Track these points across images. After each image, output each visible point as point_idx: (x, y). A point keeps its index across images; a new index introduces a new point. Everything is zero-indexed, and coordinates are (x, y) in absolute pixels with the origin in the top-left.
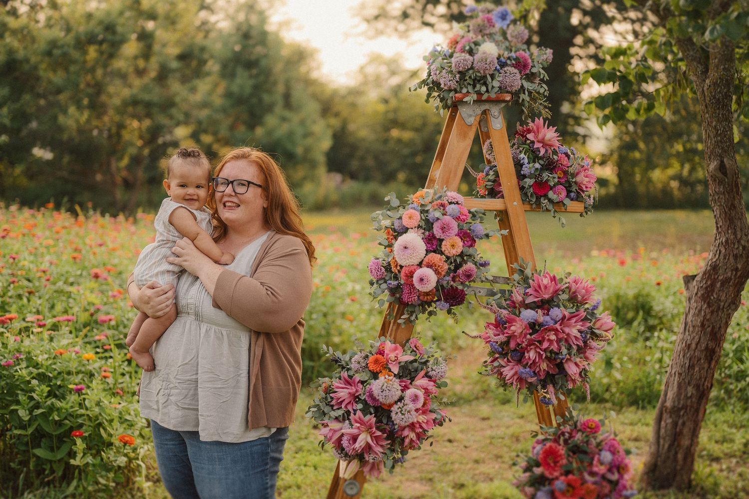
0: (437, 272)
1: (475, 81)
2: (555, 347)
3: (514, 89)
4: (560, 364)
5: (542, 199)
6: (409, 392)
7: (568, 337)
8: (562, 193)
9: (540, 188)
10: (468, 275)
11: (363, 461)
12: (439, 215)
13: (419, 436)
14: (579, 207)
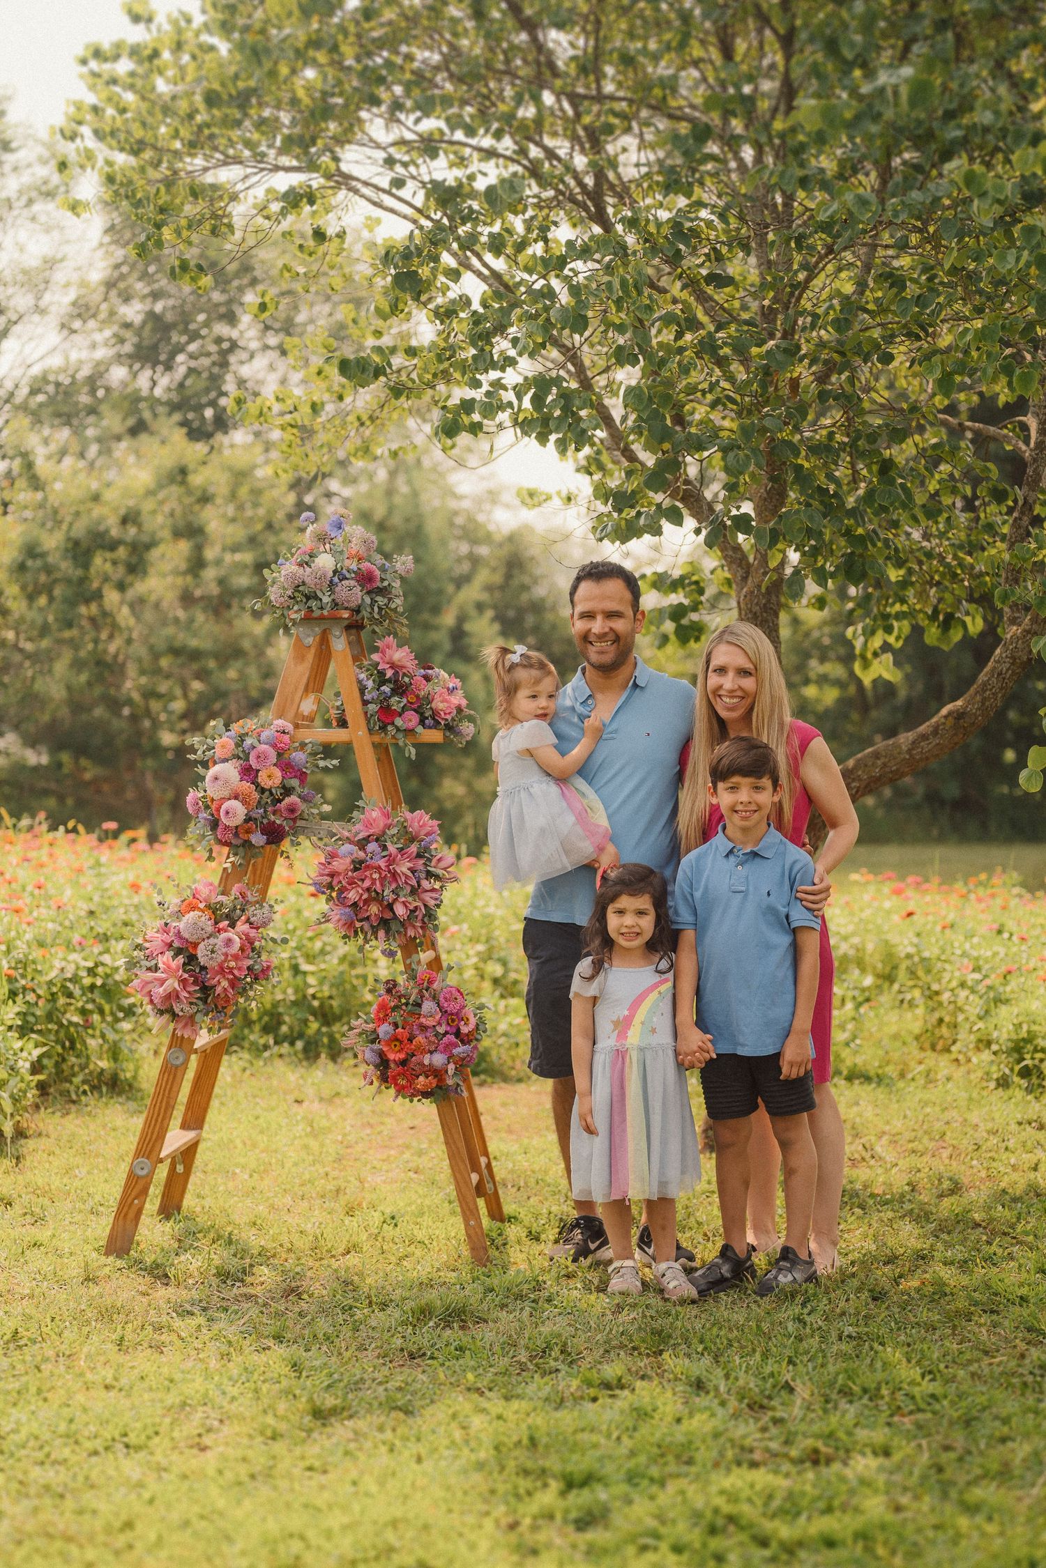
0: (244, 802)
2: (378, 887)
3: (353, 605)
4: (390, 906)
5: (390, 728)
6: (224, 935)
7: (394, 875)
8: (411, 719)
9: (386, 715)
10: (292, 810)
11: (174, 1016)
12: (256, 743)
13: (232, 985)
14: (435, 736)
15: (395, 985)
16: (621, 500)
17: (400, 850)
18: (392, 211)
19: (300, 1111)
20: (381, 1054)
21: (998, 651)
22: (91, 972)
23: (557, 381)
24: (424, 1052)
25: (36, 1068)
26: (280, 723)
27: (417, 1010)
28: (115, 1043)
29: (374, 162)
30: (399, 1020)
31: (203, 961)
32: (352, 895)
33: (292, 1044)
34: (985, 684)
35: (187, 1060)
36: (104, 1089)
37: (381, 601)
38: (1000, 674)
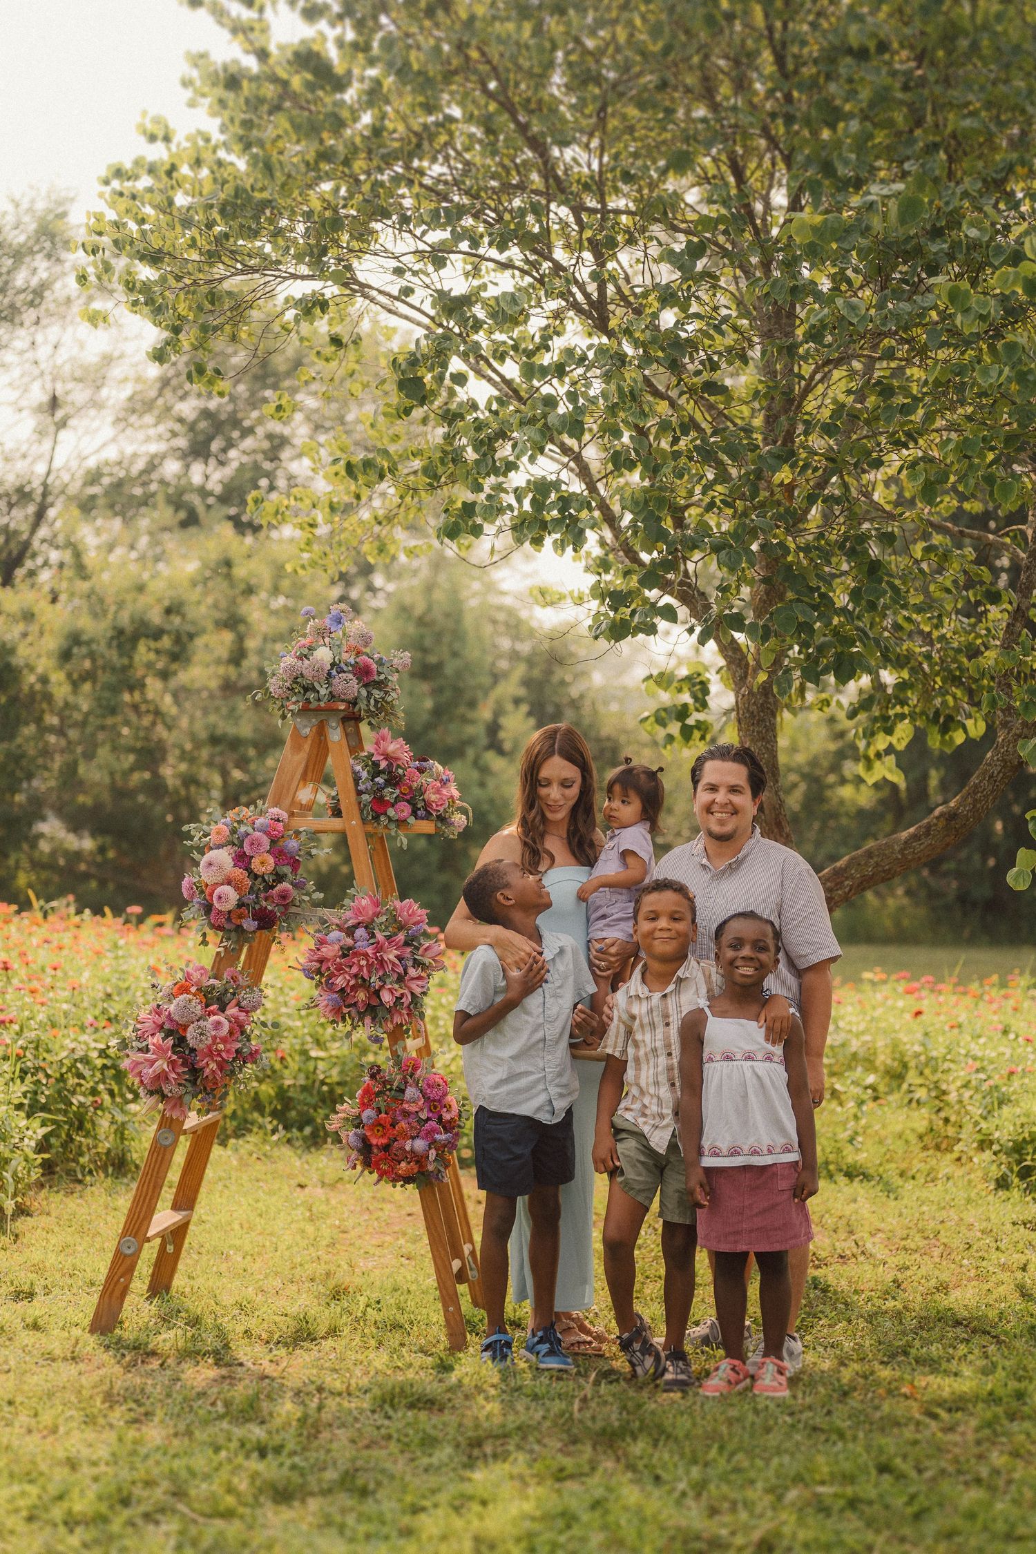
0: (237, 889)
1: (306, 689)
2: (365, 973)
3: (349, 697)
4: (377, 993)
5: (382, 818)
6: (213, 1018)
7: (382, 962)
8: (405, 810)
9: (379, 806)
10: (284, 896)
11: (164, 1097)
12: (250, 830)
13: (221, 1068)
14: (427, 827)
15: (379, 1071)
16: (617, 599)
17: (388, 938)
18: (407, 318)
19: (300, 1195)
20: (364, 1140)
21: (989, 755)
22: (103, 1053)
23: (556, 484)
24: (406, 1137)
25: (43, 1146)
26: (275, 811)
27: (400, 1096)
28: (123, 1124)
29: (385, 270)
30: (382, 1105)
31: (192, 1043)
32: (340, 981)
33: (301, 1129)
34: (976, 786)
35: (176, 1141)
36: (110, 1170)
37: (377, 694)
38: (991, 776)
